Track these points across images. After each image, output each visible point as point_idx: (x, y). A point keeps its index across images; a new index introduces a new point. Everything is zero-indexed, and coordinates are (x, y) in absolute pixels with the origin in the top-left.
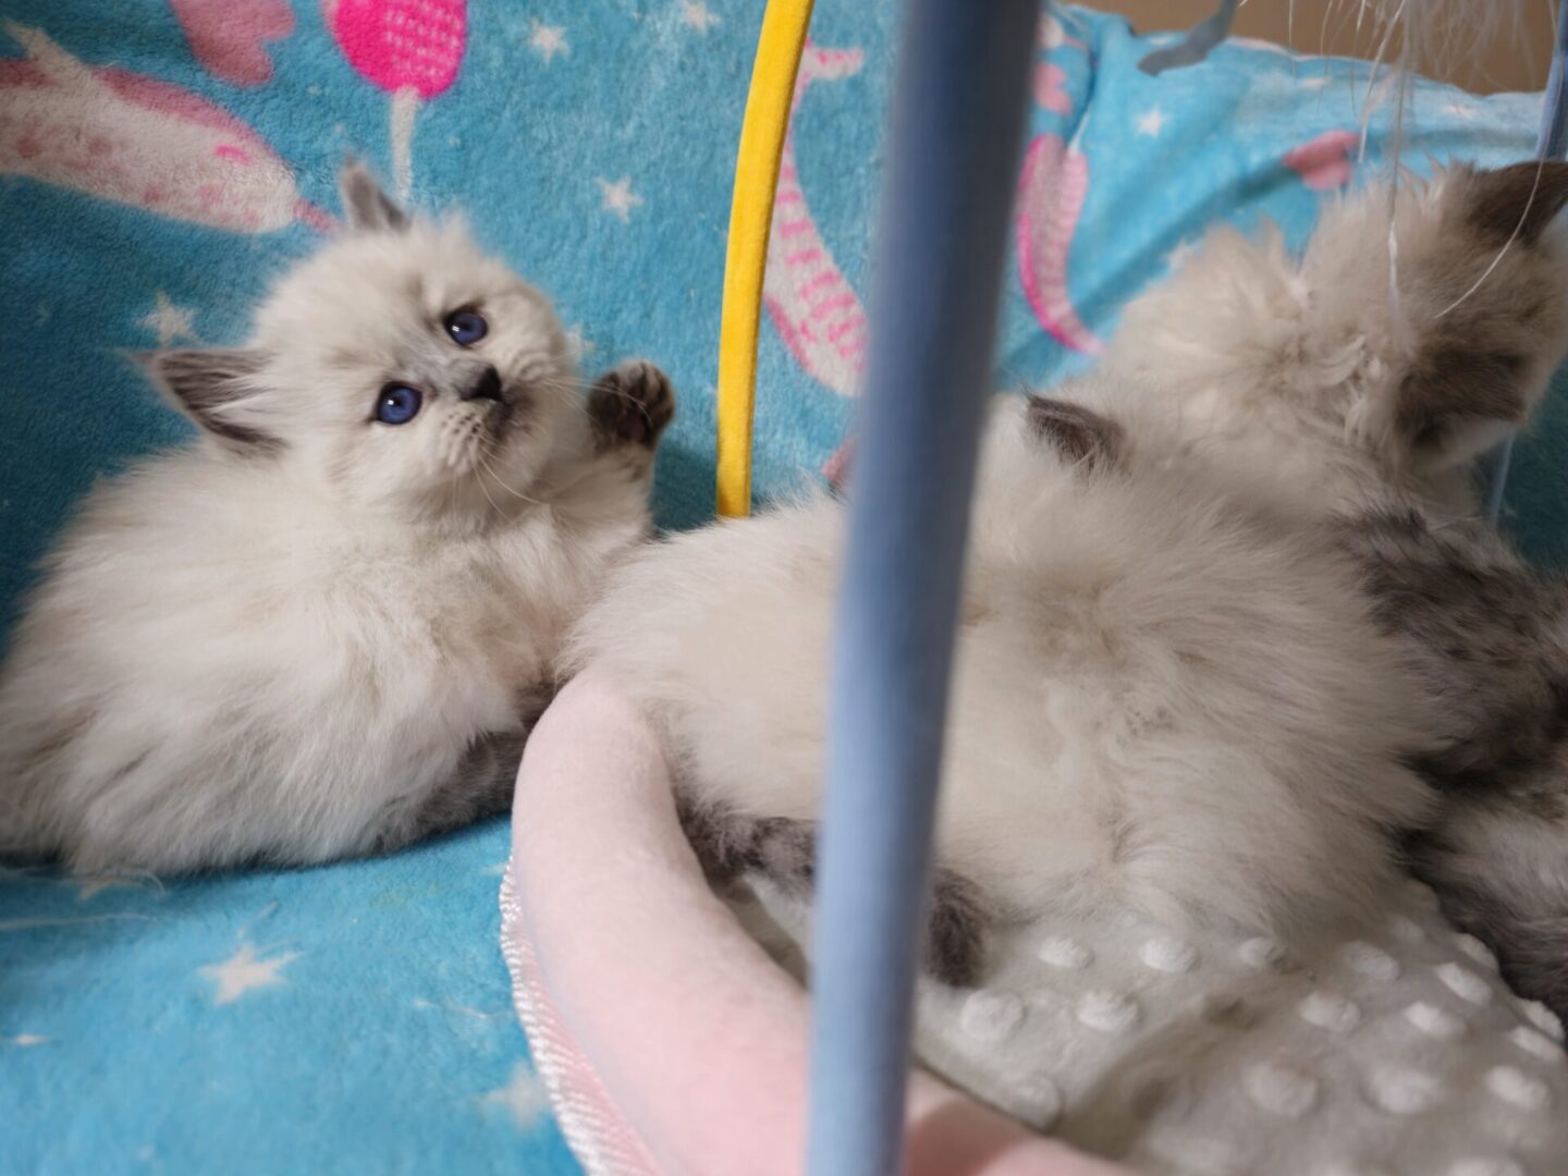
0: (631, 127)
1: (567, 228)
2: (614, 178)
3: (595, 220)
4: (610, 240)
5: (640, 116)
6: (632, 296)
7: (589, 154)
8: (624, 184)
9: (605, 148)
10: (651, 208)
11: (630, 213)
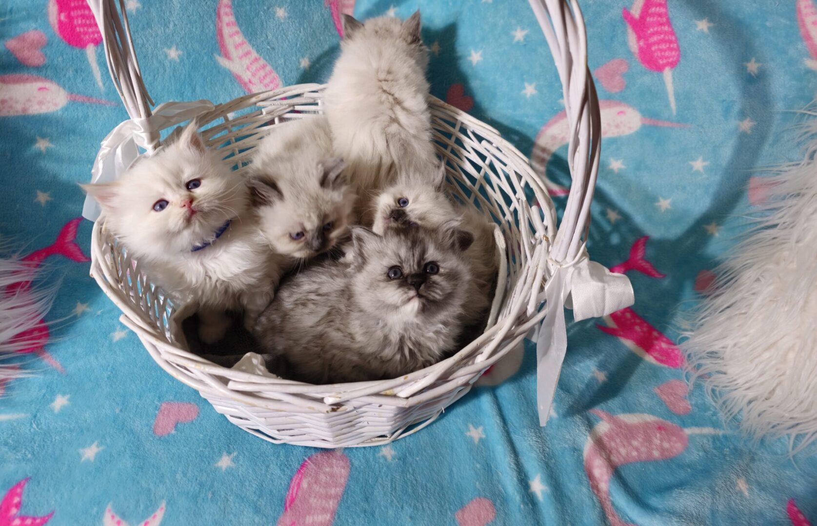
0: (171, 26)
1: (158, 70)
2: (170, 48)
3: (167, 64)
4: (174, 70)
5: (173, 21)
6: (187, 87)
7: (159, 42)
8: (174, 48)
9: (164, 37)
10: (186, 54)
11: (179, 57)
